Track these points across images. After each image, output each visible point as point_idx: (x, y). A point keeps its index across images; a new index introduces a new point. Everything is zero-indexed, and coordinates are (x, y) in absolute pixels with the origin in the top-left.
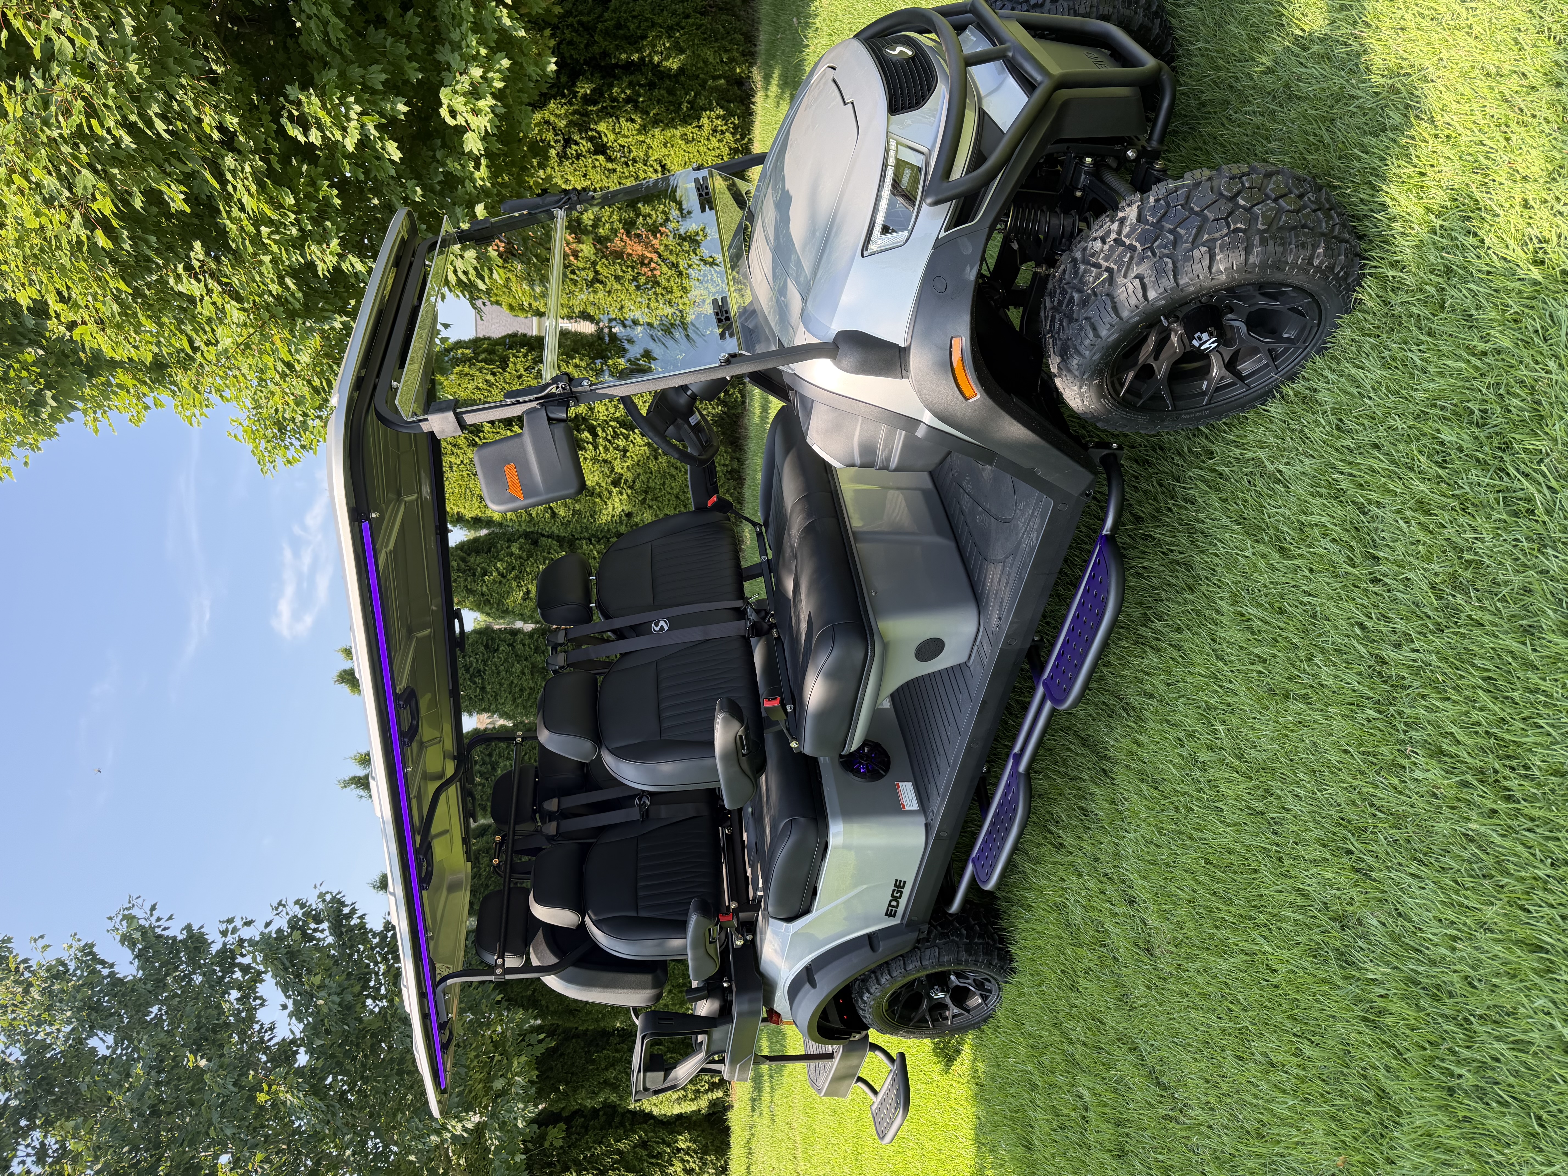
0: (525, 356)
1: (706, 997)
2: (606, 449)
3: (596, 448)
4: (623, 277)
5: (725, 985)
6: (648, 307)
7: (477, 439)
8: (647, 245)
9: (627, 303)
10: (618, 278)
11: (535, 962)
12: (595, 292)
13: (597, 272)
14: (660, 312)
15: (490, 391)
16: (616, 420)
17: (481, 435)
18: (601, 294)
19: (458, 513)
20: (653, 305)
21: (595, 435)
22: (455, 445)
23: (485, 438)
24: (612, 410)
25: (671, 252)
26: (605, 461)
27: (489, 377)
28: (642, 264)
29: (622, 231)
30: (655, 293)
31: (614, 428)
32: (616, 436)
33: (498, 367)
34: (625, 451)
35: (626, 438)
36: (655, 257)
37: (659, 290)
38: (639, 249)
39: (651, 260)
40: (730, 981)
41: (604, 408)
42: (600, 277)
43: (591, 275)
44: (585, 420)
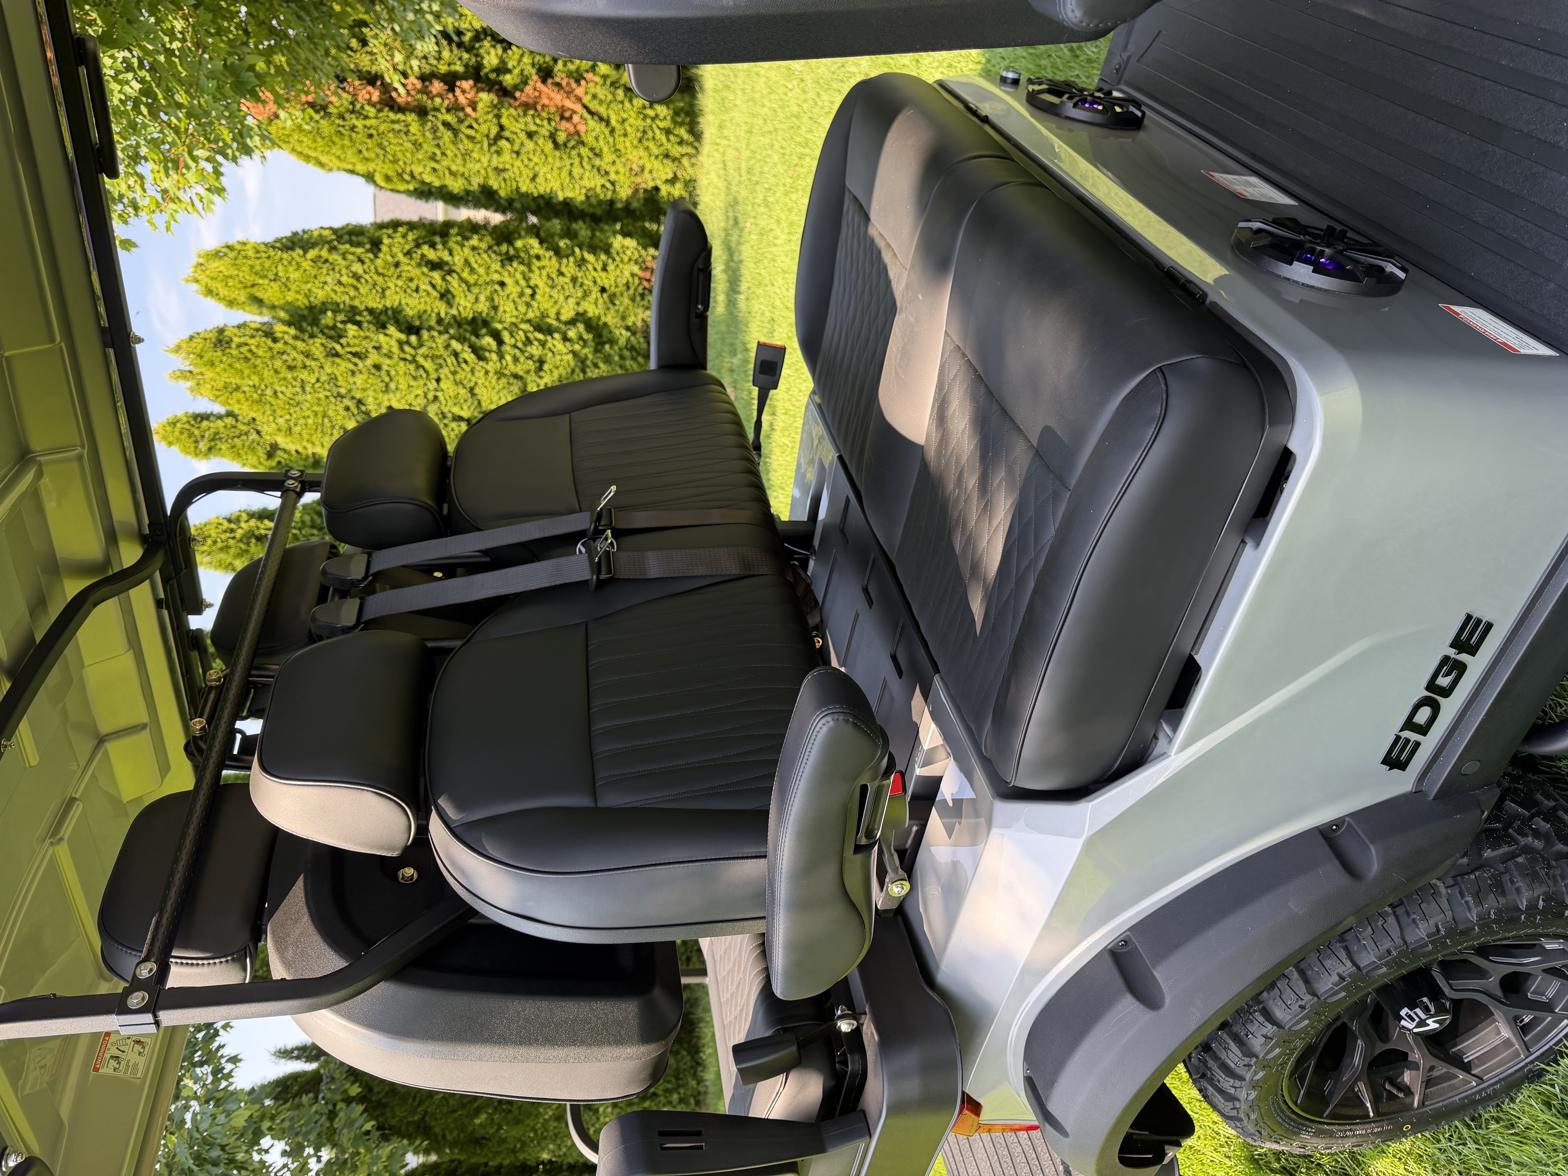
0: (404, 236)
1: (784, 1068)
2: (516, 360)
3: (501, 356)
4: (536, 132)
5: (845, 1026)
6: (570, 173)
7: (338, 347)
8: (569, 93)
9: (542, 170)
10: (530, 135)
11: (278, 972)
12: (498, 153)
13: (502, 128)
14: (586, 183)
15: (356, 289)
16: (529, 321)
17: (343, 341)
18: (507, 157)
19: (313, 454)
20: (577, 171)
21: (500, 342)
22: (307, 356)
23: (348, 345)
24: (522, 308)
25: (601, 102)
26: (516, 376)
27: (357, 268)
28: (562, 118)
29: (535, 77)
30: (579, 155)
31: (525, 332)
32: (528, 342)
33: (368, 251)
34: (541, 362)
35: (543, 344)
36: (578, 107)
37: (584, 151)
38: (558, 98)
39: (574, 112)
40: (854, 1014)
41: (512, 305)
42: (506, 134)
43: (494, 130)
44: (486, 323)
